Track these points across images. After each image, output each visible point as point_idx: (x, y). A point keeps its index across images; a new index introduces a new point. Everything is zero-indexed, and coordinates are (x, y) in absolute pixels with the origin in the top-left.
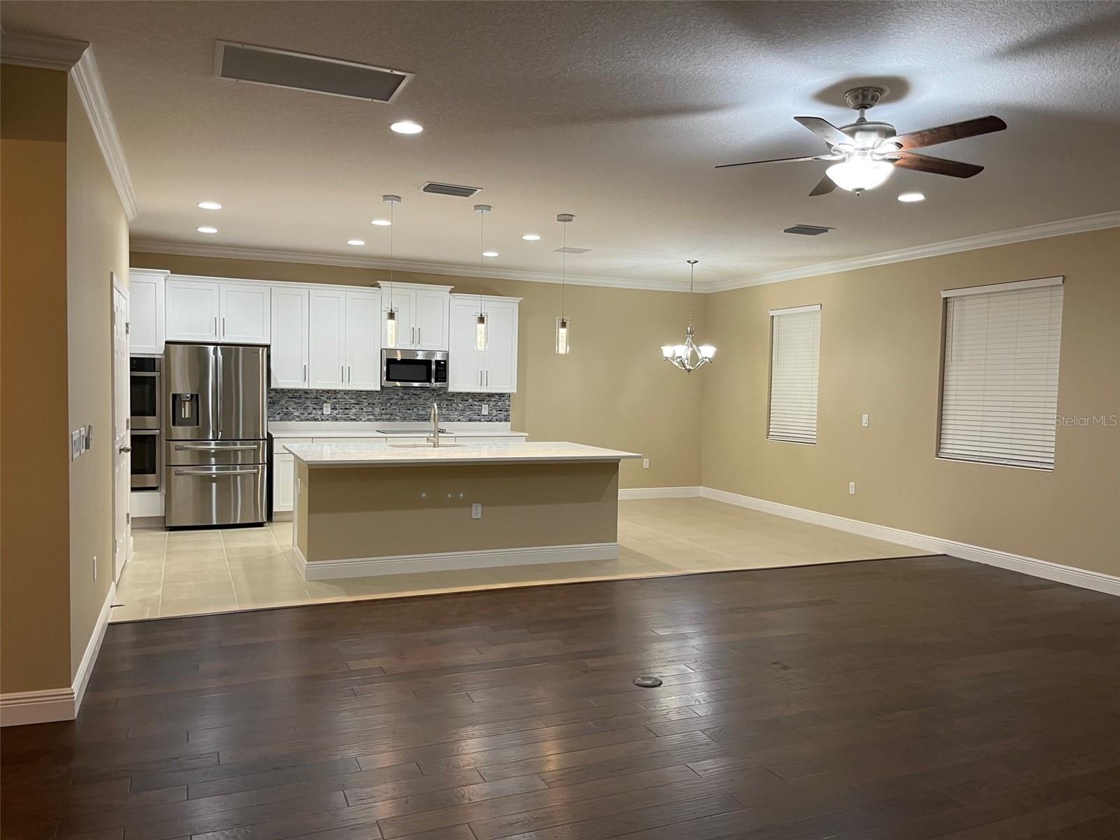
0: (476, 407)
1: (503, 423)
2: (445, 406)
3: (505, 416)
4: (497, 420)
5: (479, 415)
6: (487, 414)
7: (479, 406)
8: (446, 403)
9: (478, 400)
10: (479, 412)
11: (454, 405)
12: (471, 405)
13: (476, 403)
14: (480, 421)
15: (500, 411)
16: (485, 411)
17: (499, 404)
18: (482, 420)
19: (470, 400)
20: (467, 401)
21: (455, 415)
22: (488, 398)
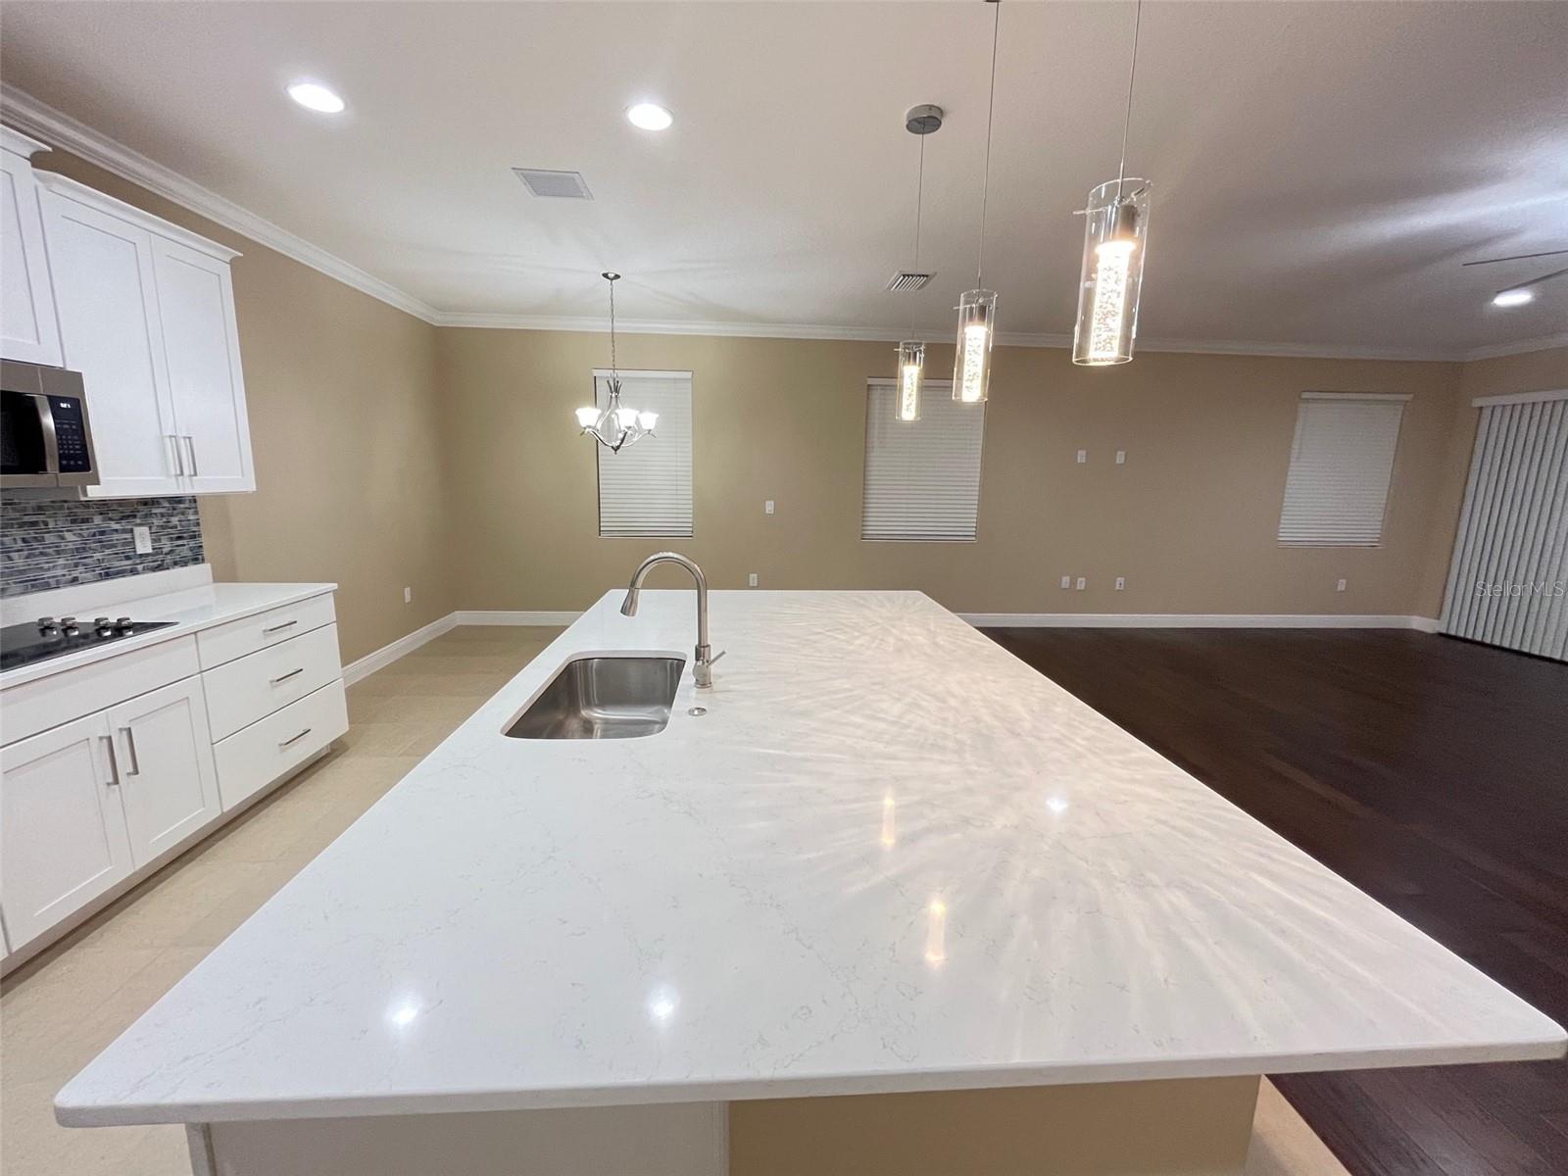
0: (115, 536)
1: (192, 569)
2: (20, 544)
3: (191, 549)
4: (176, 564)
5: (128, 558)
6: (150, 551)
7: (124, 531)
8: (19, 533)
9: (116, 516)
10: (127, 549)
11: (50, 538)
12: (102, 533)
13: (115, 526)
14: (134, 572)
15: (179, 538)
16: (144, 545)
17: (175, 520)
18: (140, 567)
19: (98, 520)
20: (85, 521)
21: (60, 567)
22: (144, 510)
